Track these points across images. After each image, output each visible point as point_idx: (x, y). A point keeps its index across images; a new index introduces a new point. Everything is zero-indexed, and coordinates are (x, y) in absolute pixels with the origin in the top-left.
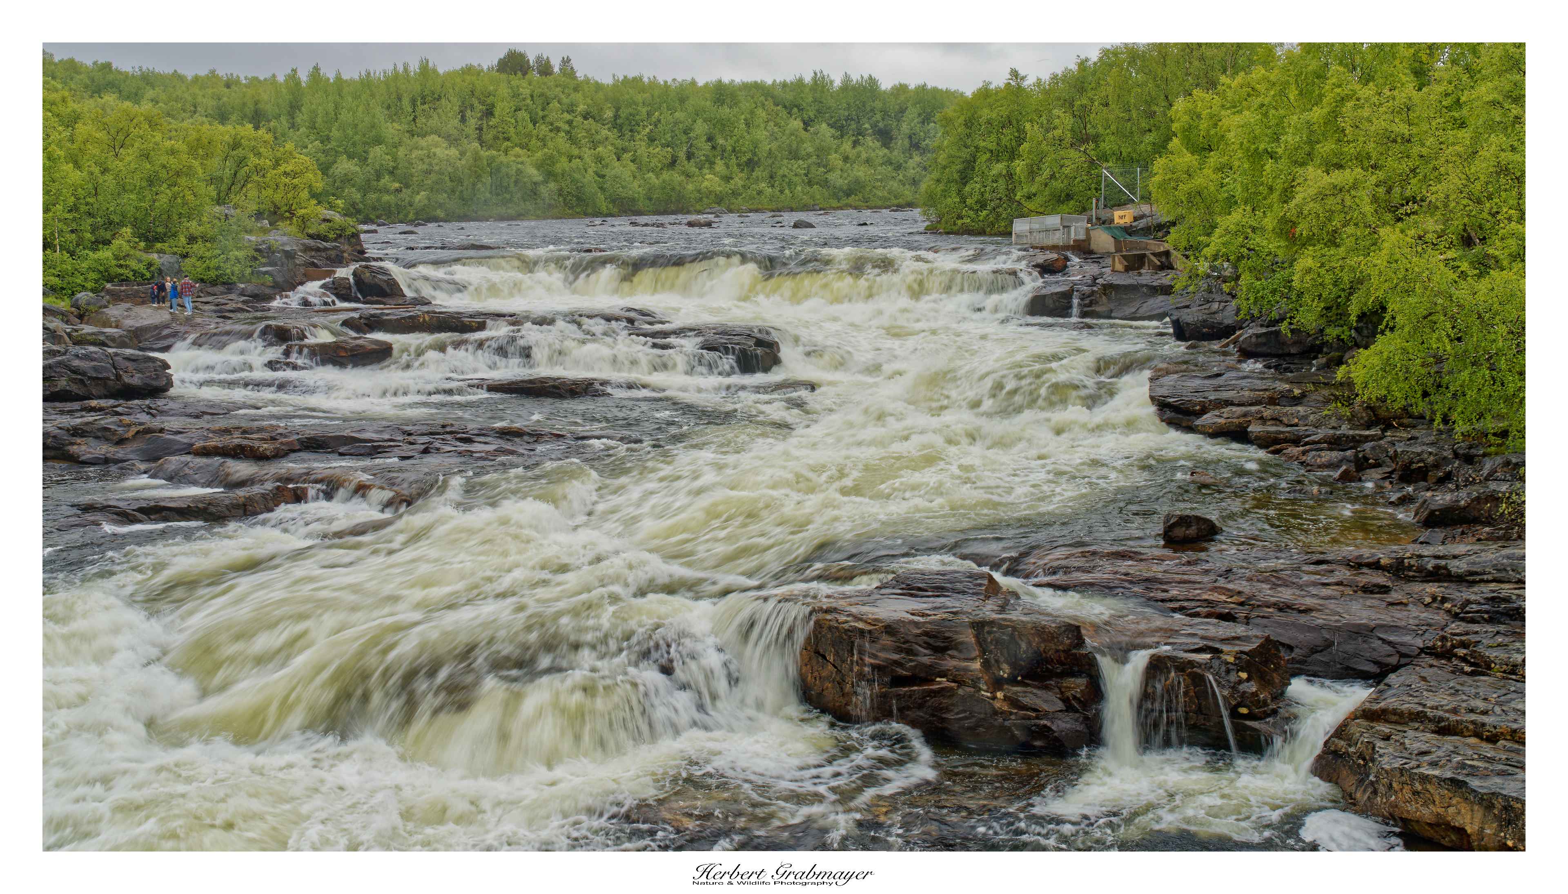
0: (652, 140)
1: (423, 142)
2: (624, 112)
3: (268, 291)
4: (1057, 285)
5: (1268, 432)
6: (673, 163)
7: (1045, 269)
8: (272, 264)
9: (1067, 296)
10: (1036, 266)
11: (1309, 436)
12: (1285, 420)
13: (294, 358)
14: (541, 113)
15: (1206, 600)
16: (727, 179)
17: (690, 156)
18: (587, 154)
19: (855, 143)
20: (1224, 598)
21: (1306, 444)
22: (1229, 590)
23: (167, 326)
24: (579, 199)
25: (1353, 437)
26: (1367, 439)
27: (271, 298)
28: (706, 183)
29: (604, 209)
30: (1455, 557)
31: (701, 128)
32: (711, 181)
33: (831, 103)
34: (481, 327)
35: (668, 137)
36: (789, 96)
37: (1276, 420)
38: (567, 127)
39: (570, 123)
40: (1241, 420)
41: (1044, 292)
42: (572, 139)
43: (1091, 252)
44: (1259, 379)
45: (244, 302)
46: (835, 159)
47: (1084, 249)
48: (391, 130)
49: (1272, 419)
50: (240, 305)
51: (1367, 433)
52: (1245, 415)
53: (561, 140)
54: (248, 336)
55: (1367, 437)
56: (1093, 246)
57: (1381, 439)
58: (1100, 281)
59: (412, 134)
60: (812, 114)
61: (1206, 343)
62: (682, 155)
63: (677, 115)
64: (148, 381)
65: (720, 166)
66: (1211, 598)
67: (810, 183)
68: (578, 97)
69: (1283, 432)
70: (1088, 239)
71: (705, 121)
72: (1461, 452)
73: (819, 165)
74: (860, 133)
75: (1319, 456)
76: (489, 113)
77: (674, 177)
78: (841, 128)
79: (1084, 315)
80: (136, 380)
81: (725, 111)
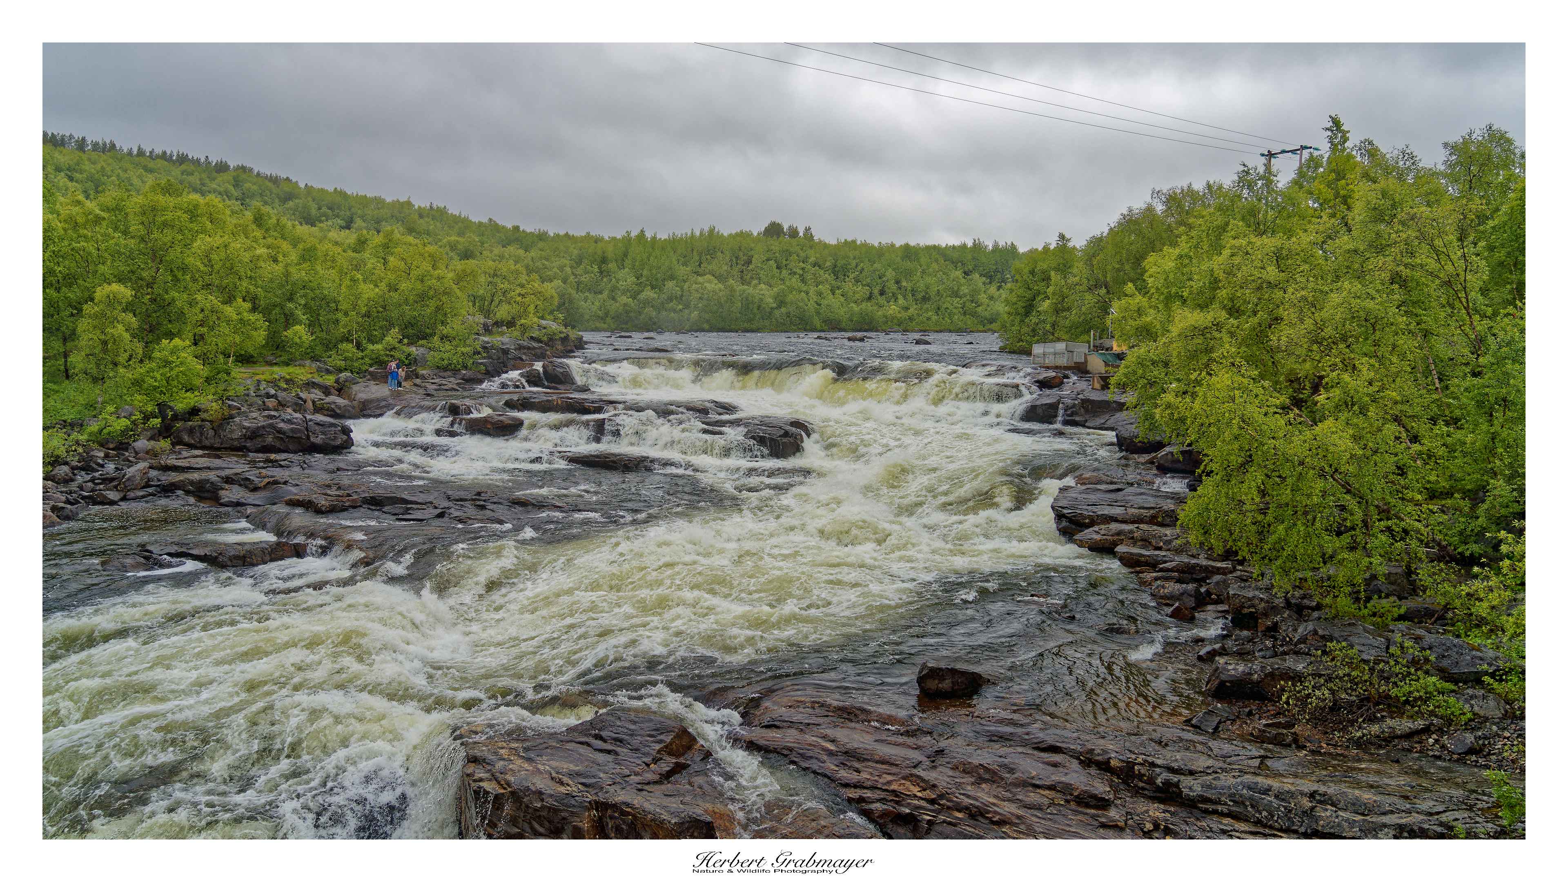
0: (857, 281)
1: (700, 279)
2: (840, 263)
3: (480, 376)
4: (1049, 396)
5: (1131, 554)
6: (870, 298)
7: (1043, 384)
8: (489, 357)
9: (1054, 407)
10: (1036, 382)
11: (1165, 562)
12: (1154, 542)
13: (456, 428)
14: (784, 262)
15: (894, 791)
16: (907, 309)
17: (882, 293)
18: (812, 290)
19: (999, 288)
20: (915, 790)
21: (1161, 570)
22: (923, 780)
23: (384, 400)
24: (801, 319)
25: (1207, 567)
26: (1218, 571)
27: (481, 382)
28: (891, 312)
29: (818, 326)
30: (1191, 773)
31: (890, 274)
32: (893, 309)
33: (984, 260)
34: (599, 410)
35: (868, 280)
36: (955, 255)
37: (1145, 542)
38: (801, 272)
39: (803, 269)
40: (1115, 538)
41: (1038, 403)
42: (803, 281)
43: (1087, 372)
44: (1153, 496)
45: (458, 384)
46: (983, 298)
47: (1081, 370)
48: (682, 271)
49: (1142, 540)
50: (455, 387)
51: (1219, 565)
52: (1119, 533)
53: (795, 281)
54: (433, 409)
55: (1218, 569)
56: (1089, 368)
57: (1231, 572)
58: (1081, 396)
59: (698, 274)
60: (970, 267)
61: (1136, 456)
62: (876, 292)
63: (875, 265)
64: (328, 441)
65: (901, 301)
66: (901, 789)
67: (965, 314)
68: (811, 252)
69: (1144, 556)
70: (1086, 361)
71: (894, 270)
72: (1293, 601)
73: (972, 301)
74: (1004, 281)
75: (1163, 587)
76: (749, 262)
77: (867, 306)
78: (991, 277)
79: (1066, 423)
80: (318, 439)
81: (908, 264)
